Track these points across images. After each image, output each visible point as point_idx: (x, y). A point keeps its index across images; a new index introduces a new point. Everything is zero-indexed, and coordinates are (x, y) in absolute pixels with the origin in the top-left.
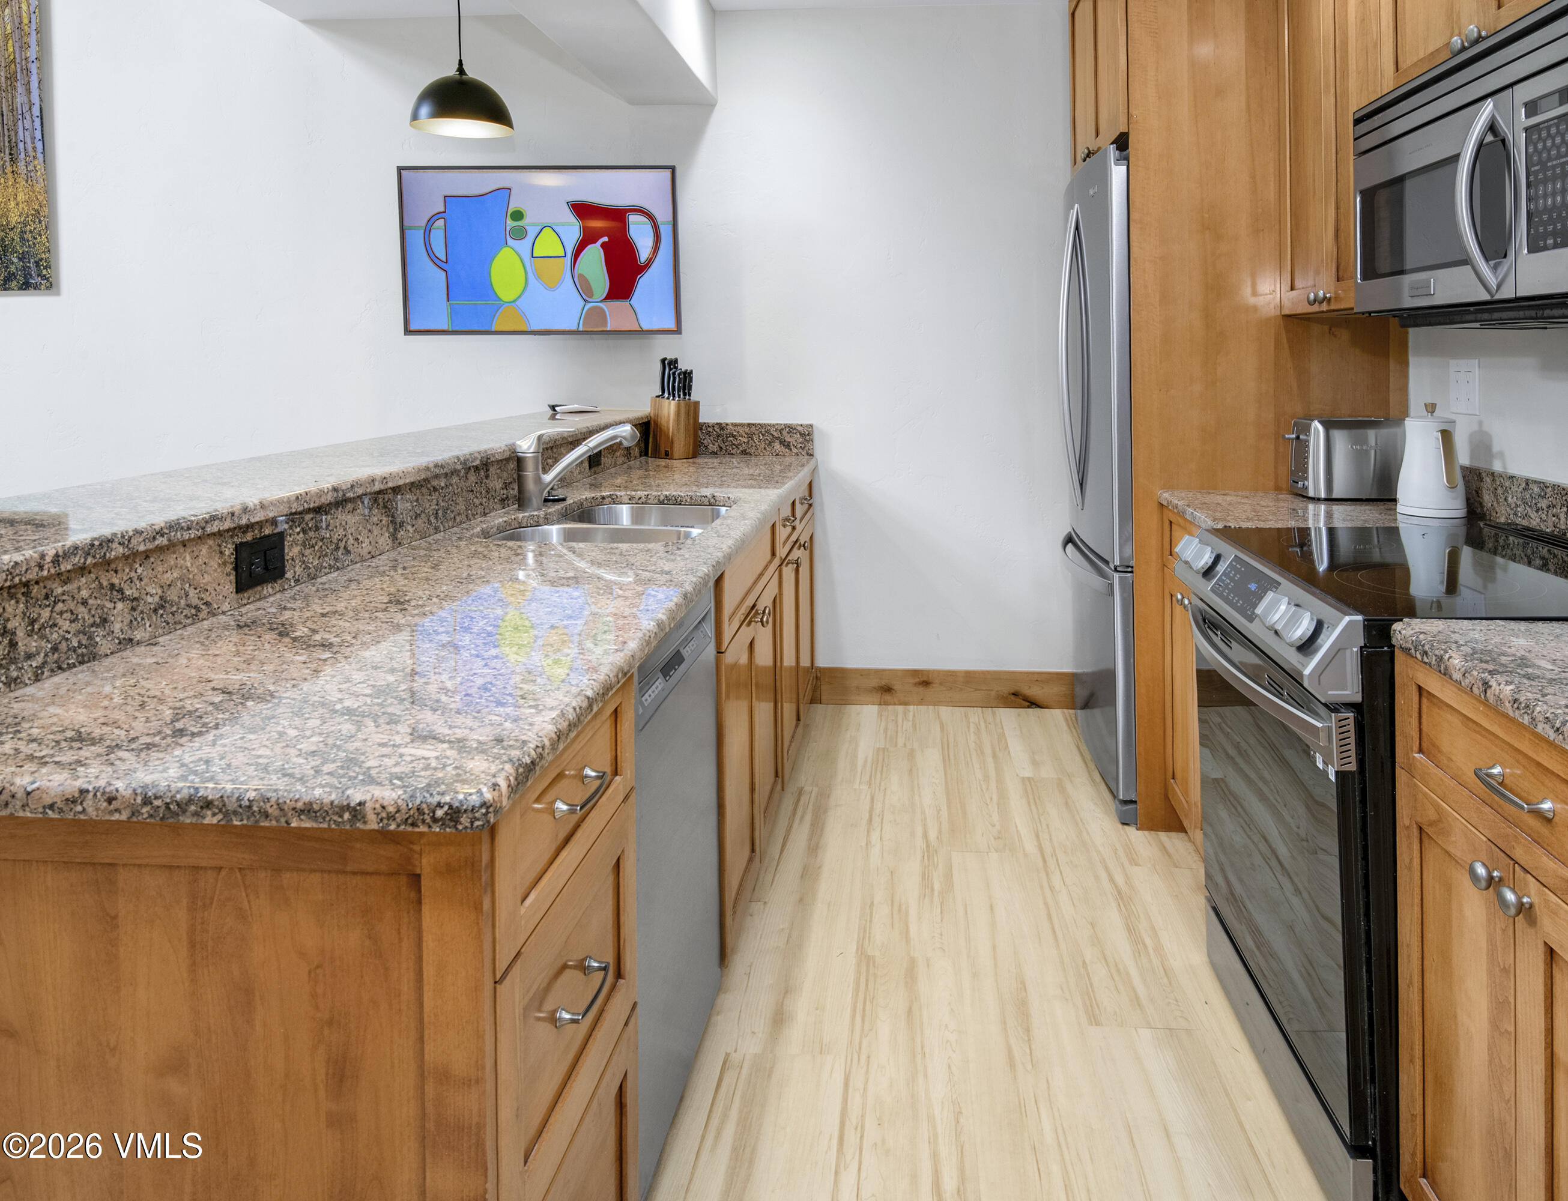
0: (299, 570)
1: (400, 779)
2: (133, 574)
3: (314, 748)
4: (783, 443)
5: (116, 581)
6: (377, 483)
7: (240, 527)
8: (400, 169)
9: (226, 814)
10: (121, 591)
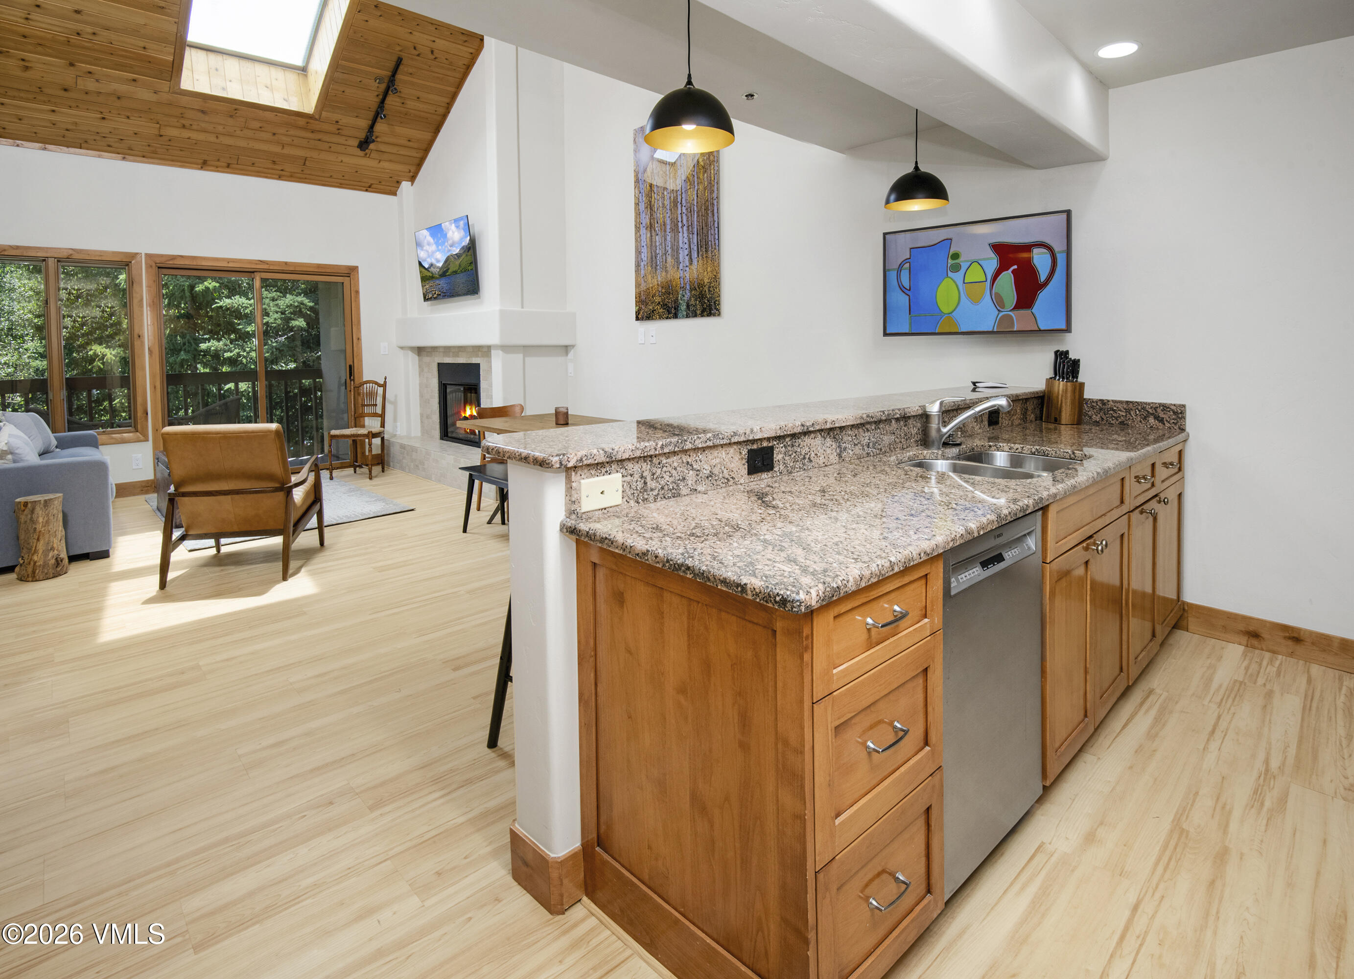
0: (782, 467)
1: (766, 577)
2: (697, 458)
3: (739, 554)
4: (1157, 418)
5: (689, 460)
6: (828, 424)
7: (750, 441)
8: (885, 234)
9: (695, 575)
10: (691, 465)
